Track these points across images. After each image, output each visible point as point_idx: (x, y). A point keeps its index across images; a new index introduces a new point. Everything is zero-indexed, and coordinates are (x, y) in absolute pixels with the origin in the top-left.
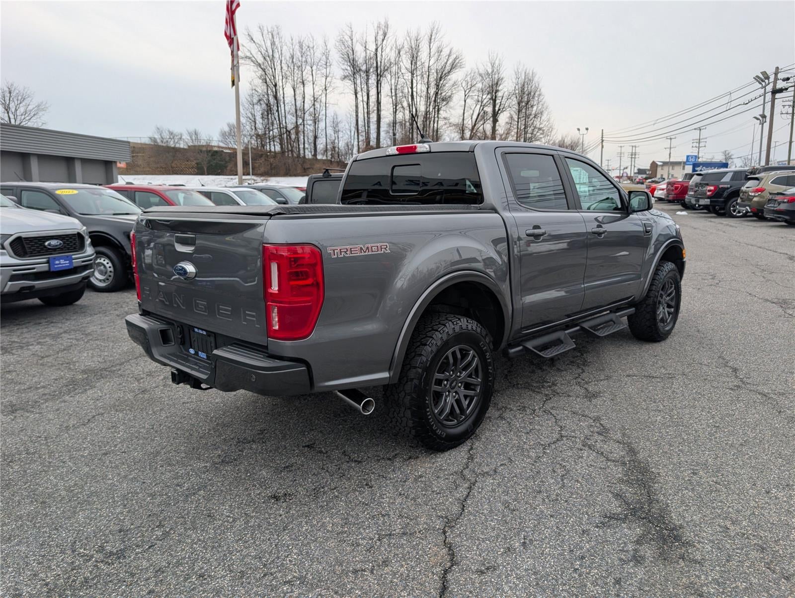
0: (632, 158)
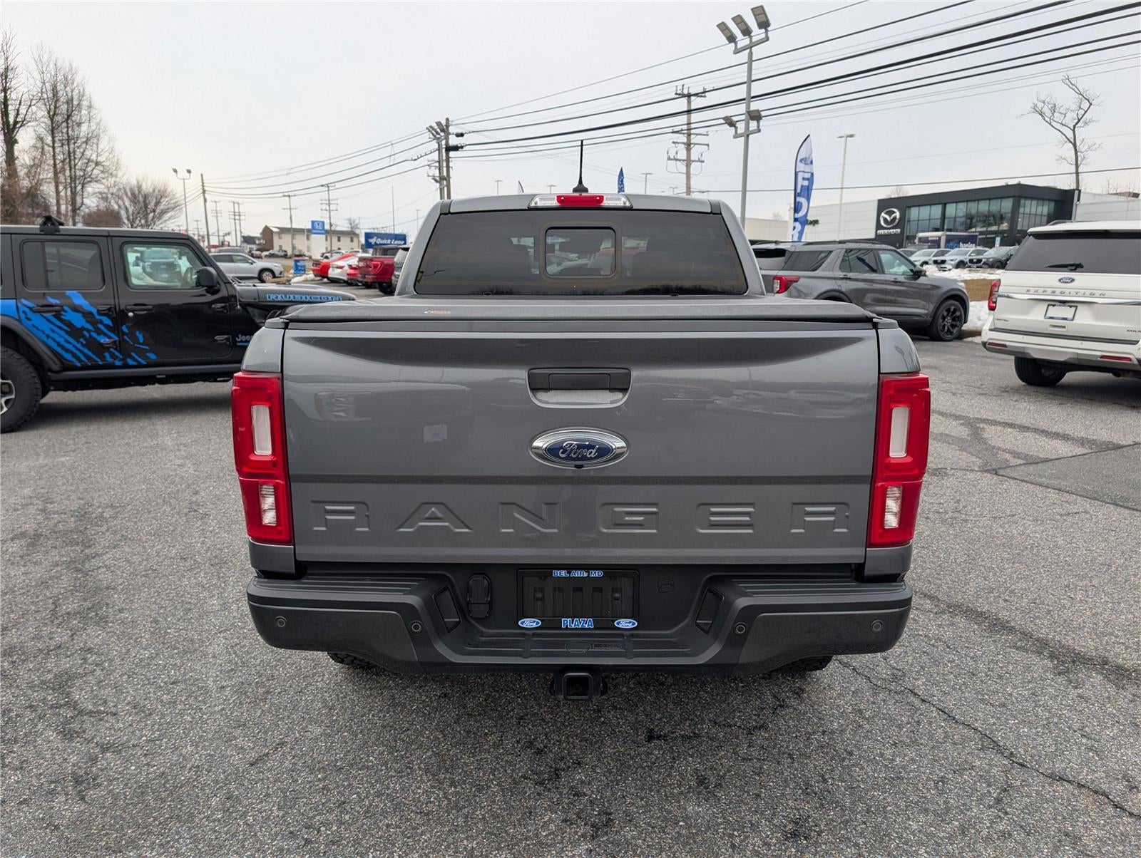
0: (235, 219)
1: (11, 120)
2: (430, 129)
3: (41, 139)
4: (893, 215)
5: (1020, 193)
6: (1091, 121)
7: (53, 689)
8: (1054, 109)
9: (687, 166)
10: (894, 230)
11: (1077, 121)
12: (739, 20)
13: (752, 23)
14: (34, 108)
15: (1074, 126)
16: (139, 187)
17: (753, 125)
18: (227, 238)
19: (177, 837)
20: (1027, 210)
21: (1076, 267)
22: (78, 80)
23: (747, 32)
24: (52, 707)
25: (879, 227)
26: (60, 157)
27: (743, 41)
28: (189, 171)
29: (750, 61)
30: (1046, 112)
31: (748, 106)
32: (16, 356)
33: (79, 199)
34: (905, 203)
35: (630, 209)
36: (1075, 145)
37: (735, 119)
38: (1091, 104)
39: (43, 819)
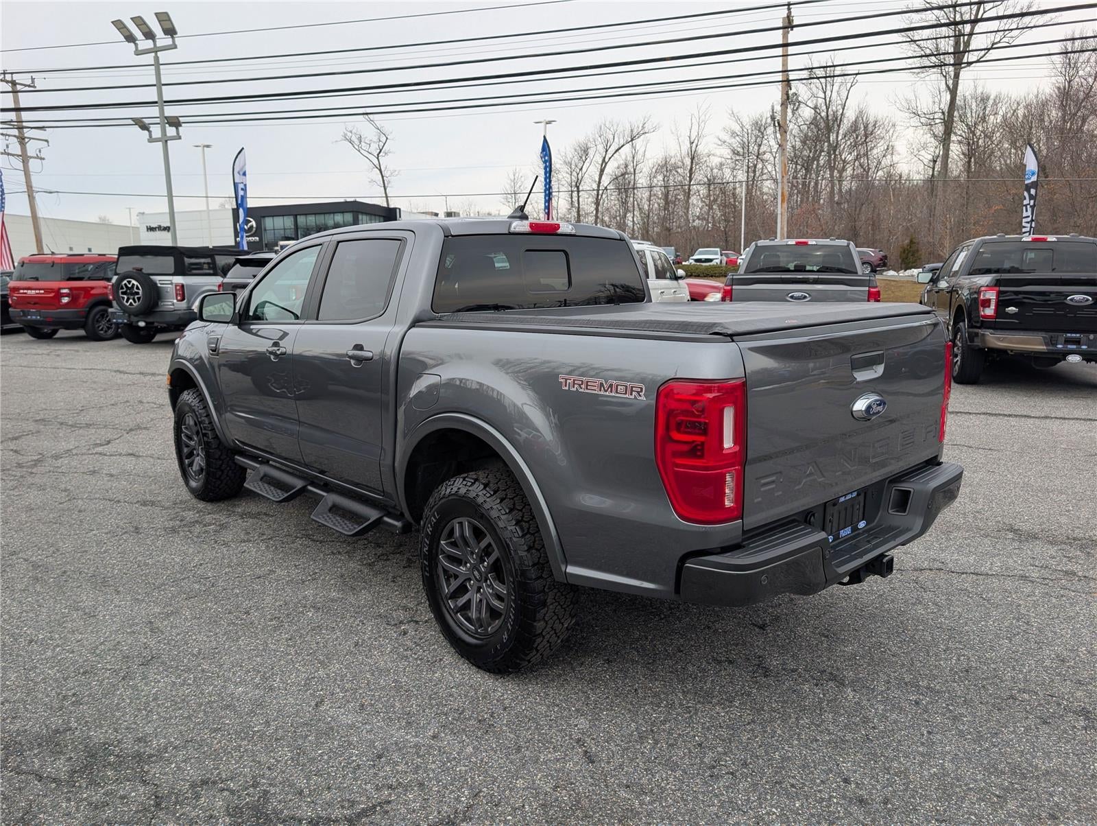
4: (249, 224)
5: (356, 209)
6: (390, 152)
8: (360, 139)
9: (23, 162)
10: (253, 238)
11: (379, 151)
12: (139, 21)
15: (378, 155)
23: (149, 35)
25: (237, 235)
29: (157, 64)
30: (355, 141)
31: (162, 110)
36: (380, 170)
37: (147, 121)
38: (387, 138)
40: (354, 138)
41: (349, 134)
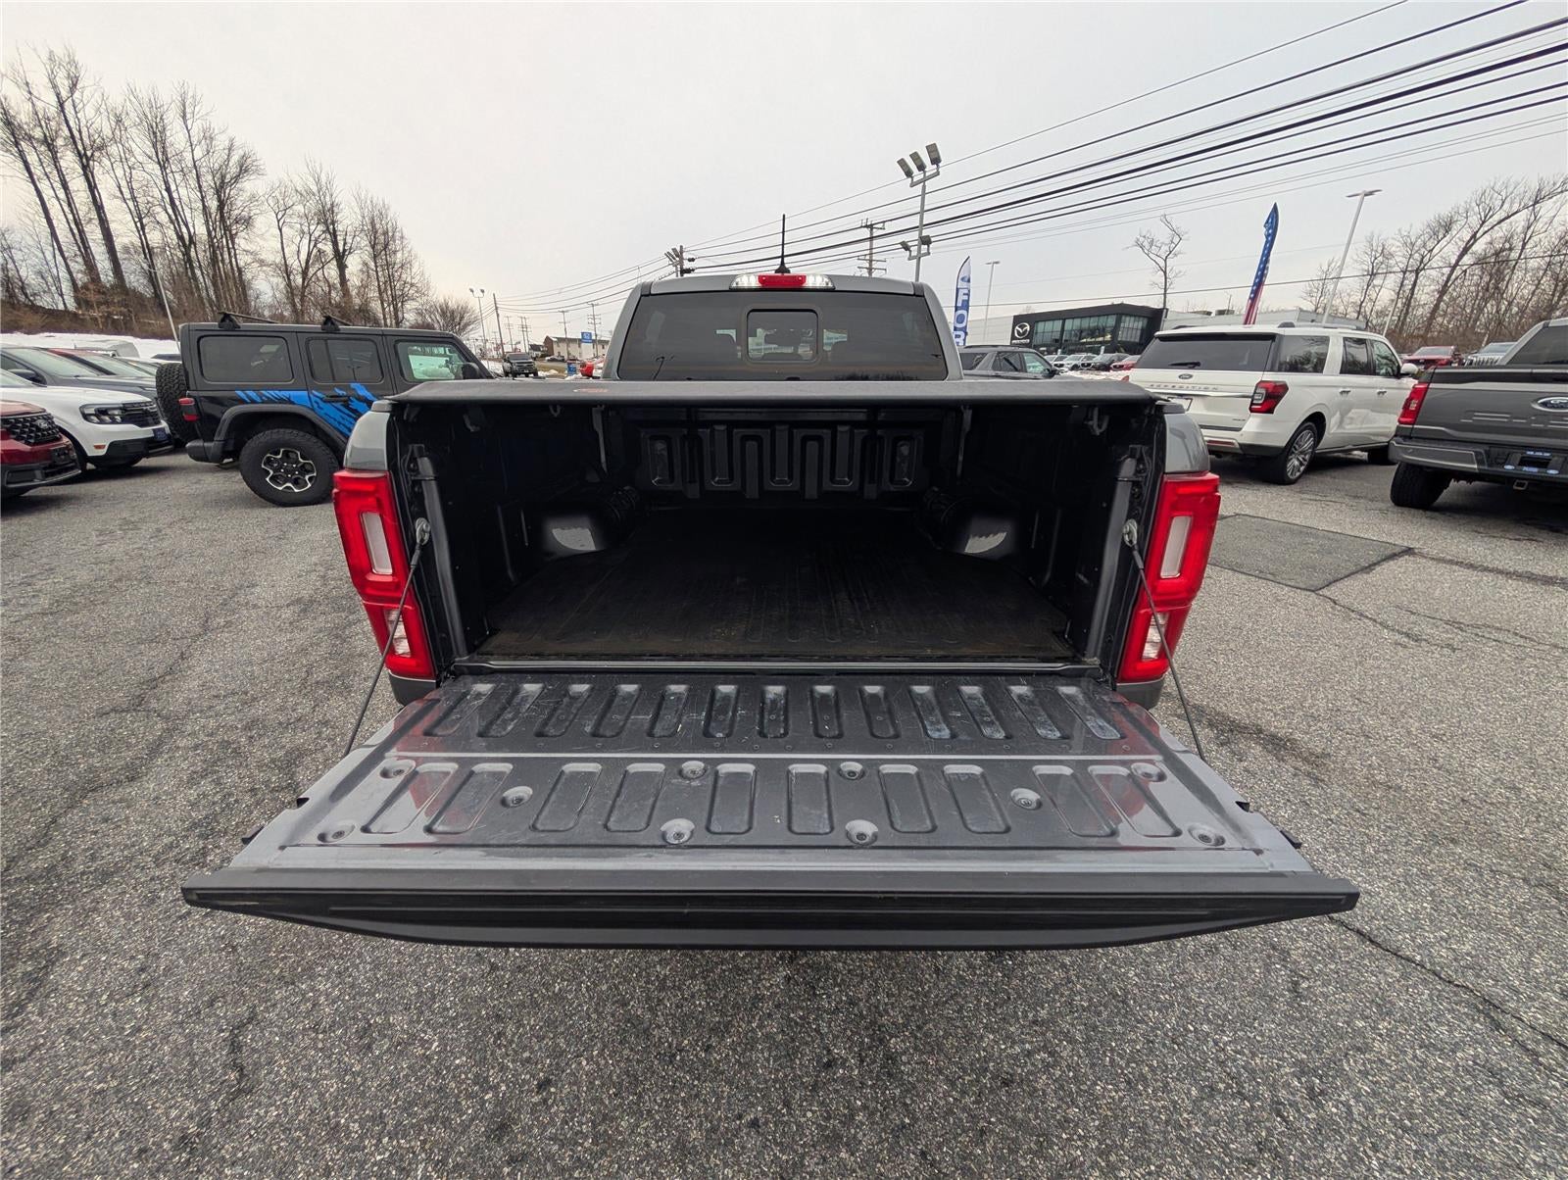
1: (341, 249)
2: (668, 255)
3: (365, 264)
4: (1025, 328)
5: (1121, 311)
6: (1180, 253)
7: (280, 768)
8: (1151, 243)
10: (1026, 340)
11: (1169, 253)
12: (915, 157)
13: (926, 159)
14: (358, 239)
15: (1166, 257)
16: (447, 307)
17: (924, 248)
18: (518, 346)
19: (358, 961)
20: (1126, 325)
21: (1195, 365)
22: (391, 215)
23: (921, 167)
24: (273, 790)
25: (1013, 337)
26: (382, 279)
27: (918, 175)
28: (483, 291)
29: (924, 194)
30: (1145, 245)
31: (921, 233)
32: (314, 439)
33: (400, 315)
34: (1034, 319)
35: (832, 290)
36: (1165, 273)
37: (909, 244)
38: (1181, 239)
39: (223, 937)
40: (1146, 244)
41: (1141, 239)
